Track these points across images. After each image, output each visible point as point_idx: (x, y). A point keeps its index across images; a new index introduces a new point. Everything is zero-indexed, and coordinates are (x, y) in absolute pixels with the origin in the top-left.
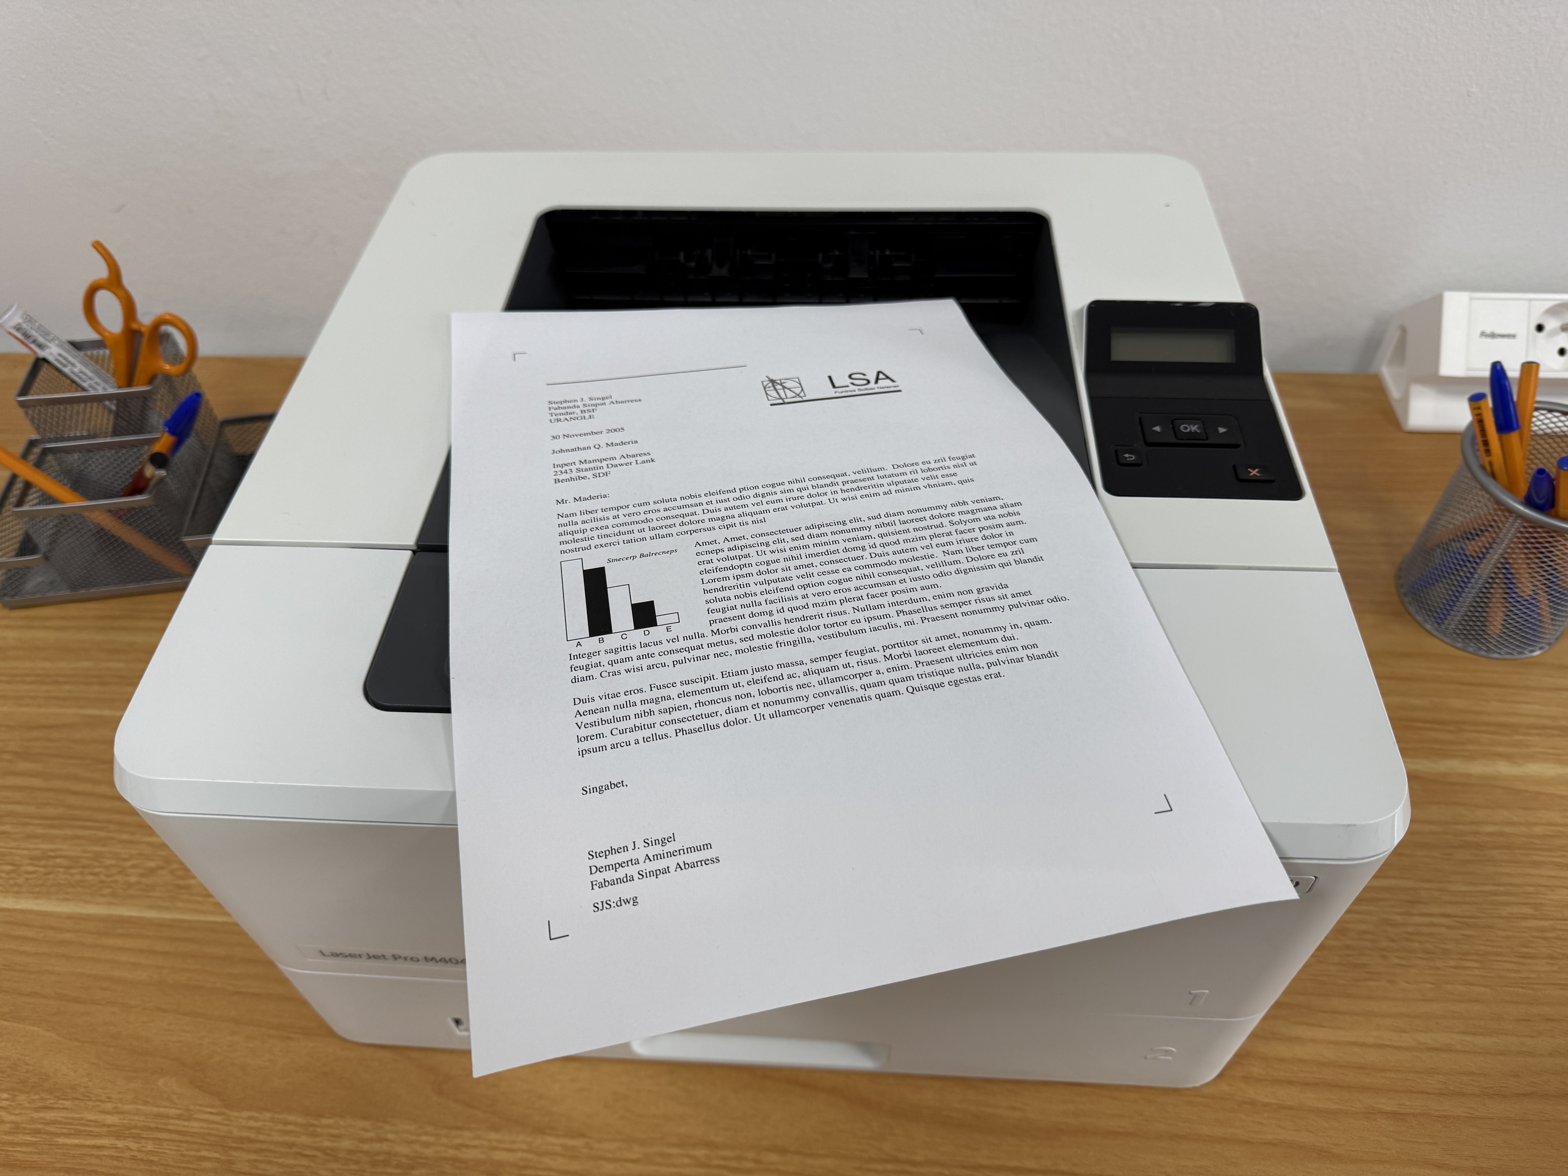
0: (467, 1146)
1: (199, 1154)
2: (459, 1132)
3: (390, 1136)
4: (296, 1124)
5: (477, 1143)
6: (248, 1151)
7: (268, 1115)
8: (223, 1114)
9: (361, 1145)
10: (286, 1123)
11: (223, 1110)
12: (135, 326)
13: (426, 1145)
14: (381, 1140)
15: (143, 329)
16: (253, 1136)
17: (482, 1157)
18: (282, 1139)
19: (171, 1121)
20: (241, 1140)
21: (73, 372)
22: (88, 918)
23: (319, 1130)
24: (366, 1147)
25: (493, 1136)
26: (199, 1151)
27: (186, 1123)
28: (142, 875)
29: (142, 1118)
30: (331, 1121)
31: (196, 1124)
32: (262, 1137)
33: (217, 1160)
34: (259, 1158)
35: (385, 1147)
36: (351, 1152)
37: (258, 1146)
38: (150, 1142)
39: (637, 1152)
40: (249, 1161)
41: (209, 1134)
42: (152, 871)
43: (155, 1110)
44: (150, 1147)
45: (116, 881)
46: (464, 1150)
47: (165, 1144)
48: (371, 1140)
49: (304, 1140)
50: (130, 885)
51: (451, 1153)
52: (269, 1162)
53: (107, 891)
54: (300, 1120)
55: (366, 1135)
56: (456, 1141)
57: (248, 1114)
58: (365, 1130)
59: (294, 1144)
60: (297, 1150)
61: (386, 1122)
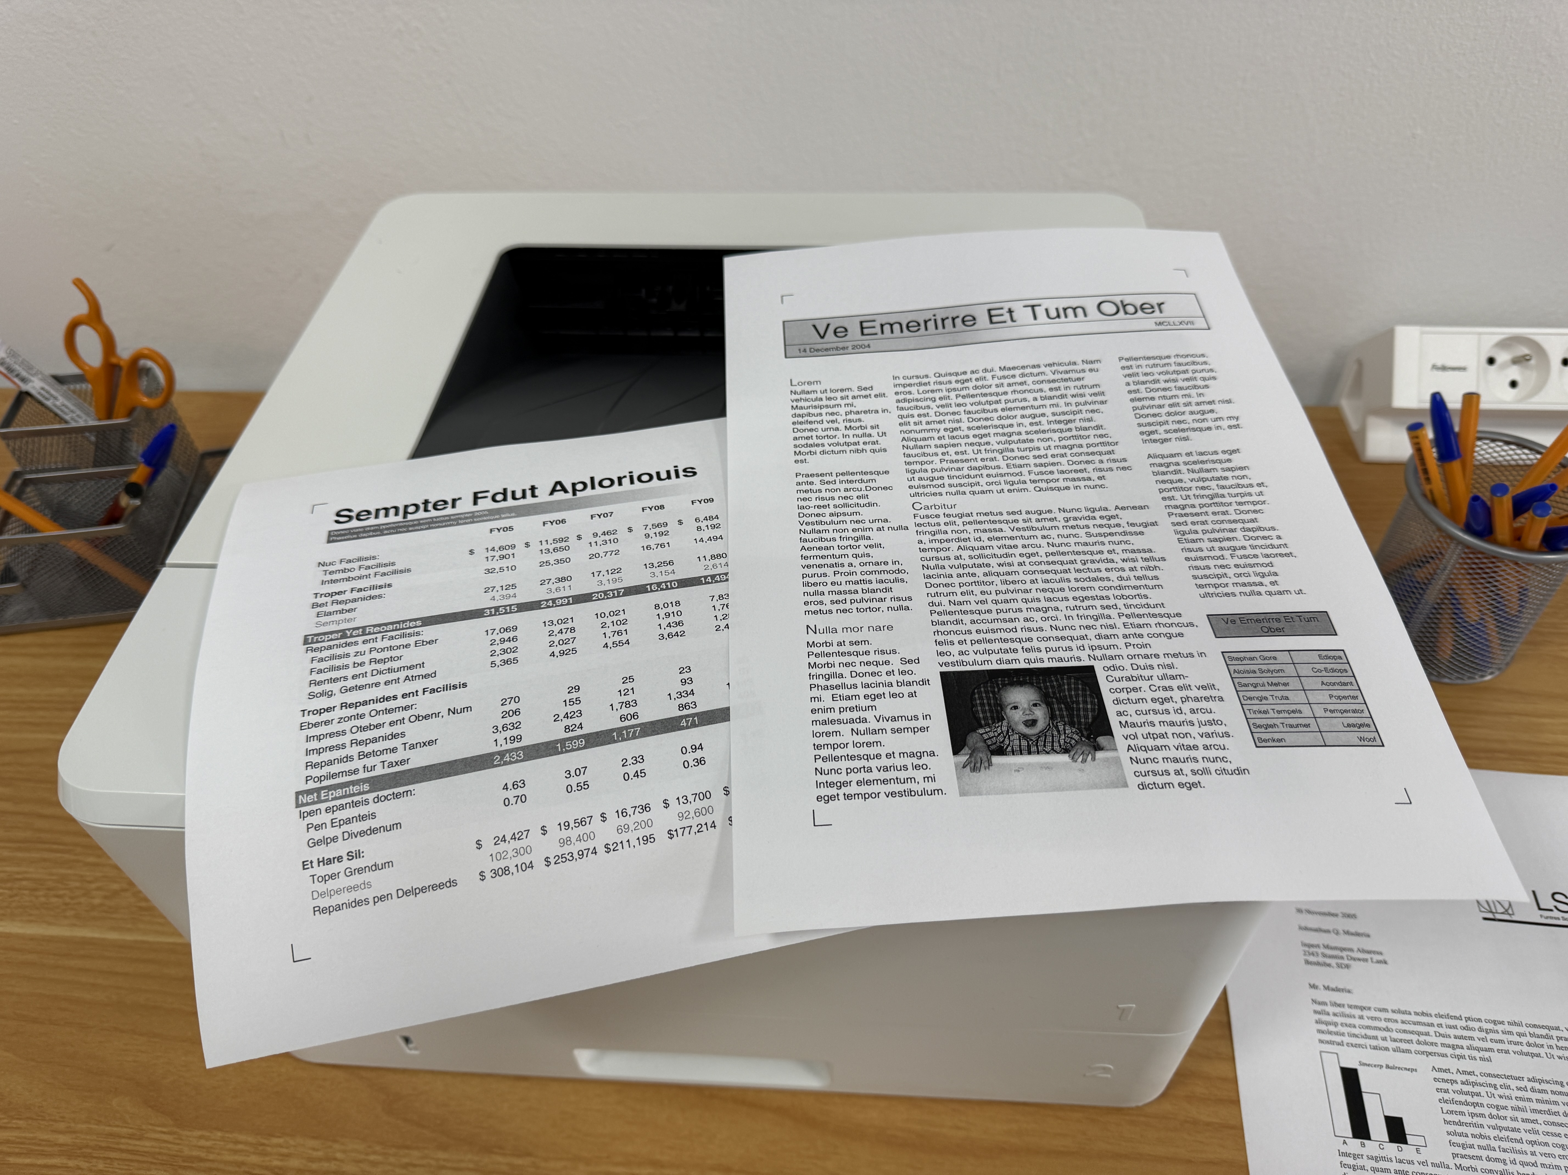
2: (407, 1152)
3: (339, 1155)
4: (245, 1143)
7: (219, 1134)
8: (175, 1133)
9: (310, 1164)
10: (237, 1142)
11: (175, 1129)
12: (114, 360)
13: (374, 1164)
14: (328, 1159)
15: (122, 363)
16: (203, 1155)
18: (232, 1158)
19: (123, 1140)
20: (192, 1159)
21: (55, 406)
22: (51, 939)
23: (269, 1149)
24: (314, 1166)
25: (441, 1155)
27: (137, 1143)
28: (106, 897)
29: (95, 1137)
30: (281, 1141)
31: (147, 1143)
32: (211, 1157)
35: (333, 1166)
37: (208, 1165)
38: (100, 1161)
41: (159, 1153)
42: (116, 893)
43: (107, 1129)
44: (100, 1166)
45: (80, 903)
47: (115, 1163)
48: (320, 1160)
49: (254, 1159)
50: (93, 907)
53: (70, 913)
54: (250, 1139)
55: (315, 1154)
56: (405, 1160)
57: (199, 1133)
58: (314, 1149)
59: (243, 1163)
60: (247, 1169)
61: (335, 1141)
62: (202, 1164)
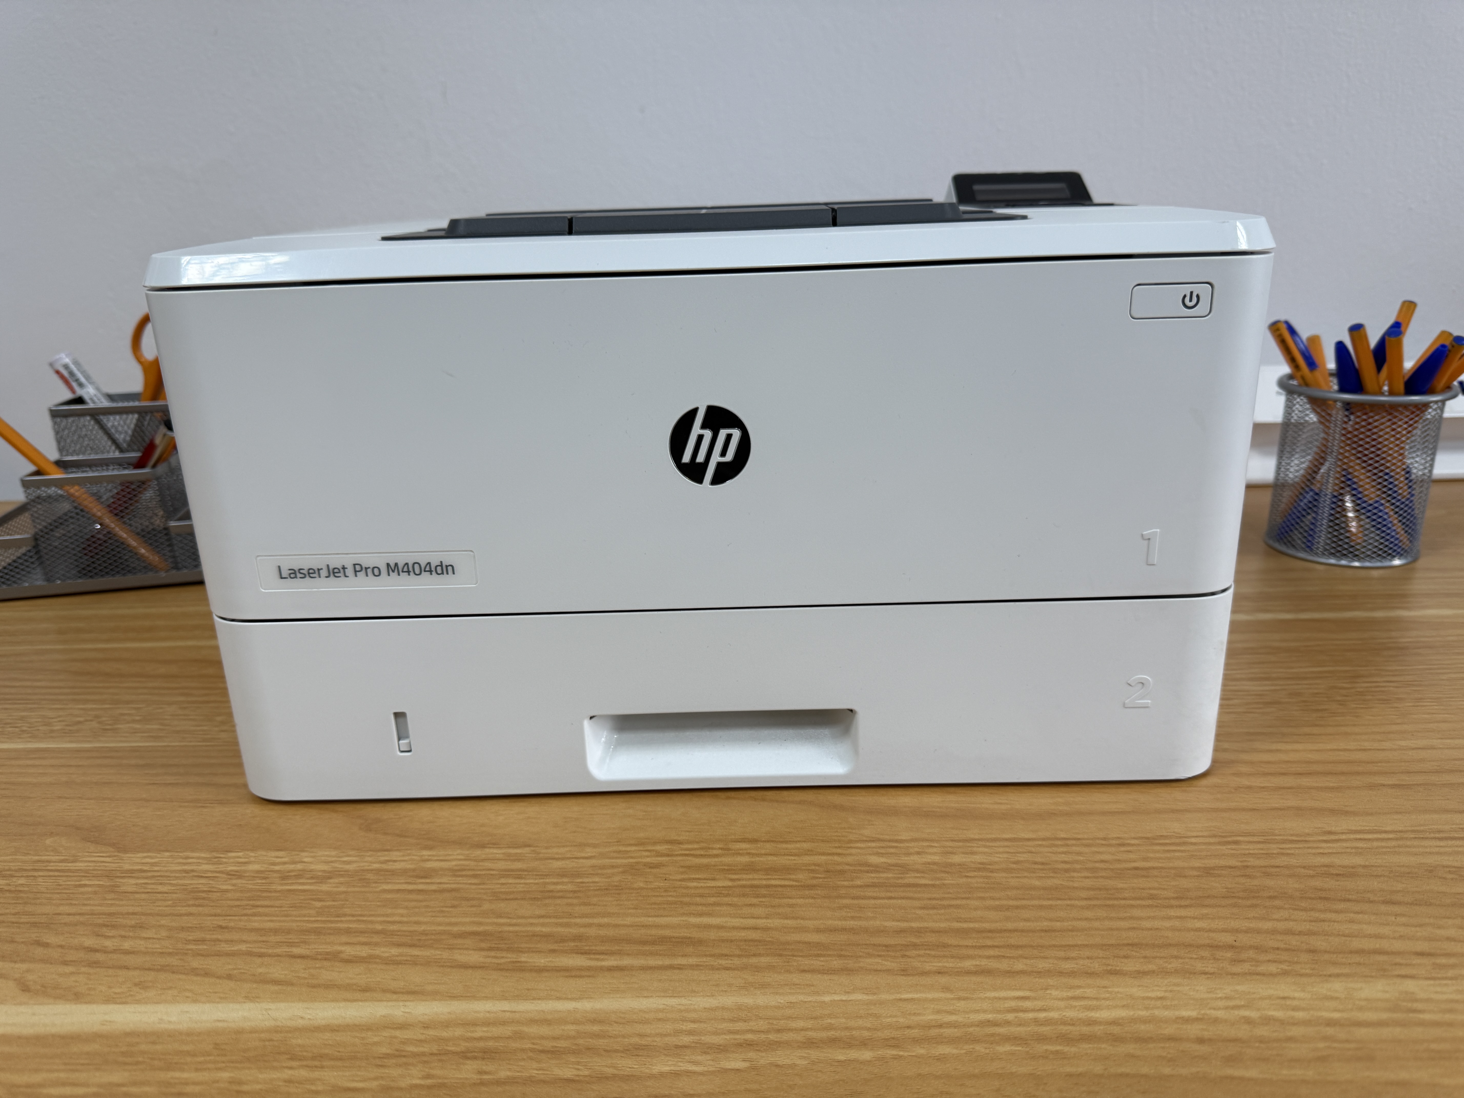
0: (395, 861)
1: (77, 883)
2: (386, 853)
3: (306, 860)
4: (198, 858)
5: (406, 858)
6: (138, 878)
7: (167, 854)
8: (115, 856)
9: (272, 867)
10: (187, 858)
11: (116, 854)
13: (349, 863)
14: (294, 863)
16: (145, 868)
17: (412, 866)
18: (179, 868)
19: (52, 864)
20: (132, 871)
23: (224, 860)
24: (277, 868)
25: (426, 853)
26: (81, 881)
27: (70, 864)
28: (67, 725)
29: (19, 864)
30: (240, 854)
31: (80, 864)
32: (156, 868)
33: (99, 886)
34: (149, 882)
35: (299, 866)
36: (258, 872)
37: (150, 874)
38: (23, 878)
39: (589, 851)
40: (136, 884)
41: (94, 870)
42: (79, 722)
43: (36, 858)
44: (22, 881)
45: (38, 730)
46: (391, 863)
47: (40, 879)
48: (285, 863)
49: (205, 867)
50: (52, 731)
51: (376, 866)
52: (161, 884)
53: (26, 735)
54: (203, 855)
55: (279, 860)
56: (382, 859)
57: (145, 854)
58: (277, 857)
59: (193, 871)
60: (196, 874)
61: (303, 851)
62: (143, 874)
